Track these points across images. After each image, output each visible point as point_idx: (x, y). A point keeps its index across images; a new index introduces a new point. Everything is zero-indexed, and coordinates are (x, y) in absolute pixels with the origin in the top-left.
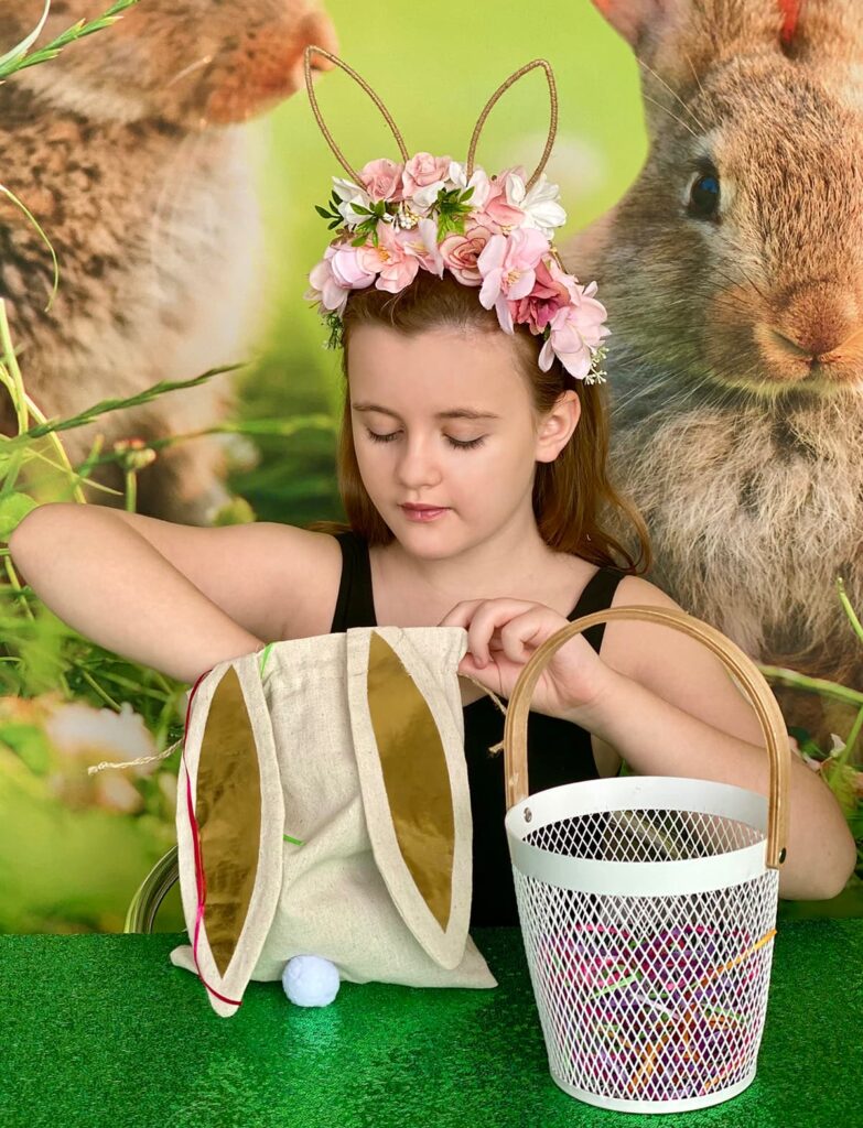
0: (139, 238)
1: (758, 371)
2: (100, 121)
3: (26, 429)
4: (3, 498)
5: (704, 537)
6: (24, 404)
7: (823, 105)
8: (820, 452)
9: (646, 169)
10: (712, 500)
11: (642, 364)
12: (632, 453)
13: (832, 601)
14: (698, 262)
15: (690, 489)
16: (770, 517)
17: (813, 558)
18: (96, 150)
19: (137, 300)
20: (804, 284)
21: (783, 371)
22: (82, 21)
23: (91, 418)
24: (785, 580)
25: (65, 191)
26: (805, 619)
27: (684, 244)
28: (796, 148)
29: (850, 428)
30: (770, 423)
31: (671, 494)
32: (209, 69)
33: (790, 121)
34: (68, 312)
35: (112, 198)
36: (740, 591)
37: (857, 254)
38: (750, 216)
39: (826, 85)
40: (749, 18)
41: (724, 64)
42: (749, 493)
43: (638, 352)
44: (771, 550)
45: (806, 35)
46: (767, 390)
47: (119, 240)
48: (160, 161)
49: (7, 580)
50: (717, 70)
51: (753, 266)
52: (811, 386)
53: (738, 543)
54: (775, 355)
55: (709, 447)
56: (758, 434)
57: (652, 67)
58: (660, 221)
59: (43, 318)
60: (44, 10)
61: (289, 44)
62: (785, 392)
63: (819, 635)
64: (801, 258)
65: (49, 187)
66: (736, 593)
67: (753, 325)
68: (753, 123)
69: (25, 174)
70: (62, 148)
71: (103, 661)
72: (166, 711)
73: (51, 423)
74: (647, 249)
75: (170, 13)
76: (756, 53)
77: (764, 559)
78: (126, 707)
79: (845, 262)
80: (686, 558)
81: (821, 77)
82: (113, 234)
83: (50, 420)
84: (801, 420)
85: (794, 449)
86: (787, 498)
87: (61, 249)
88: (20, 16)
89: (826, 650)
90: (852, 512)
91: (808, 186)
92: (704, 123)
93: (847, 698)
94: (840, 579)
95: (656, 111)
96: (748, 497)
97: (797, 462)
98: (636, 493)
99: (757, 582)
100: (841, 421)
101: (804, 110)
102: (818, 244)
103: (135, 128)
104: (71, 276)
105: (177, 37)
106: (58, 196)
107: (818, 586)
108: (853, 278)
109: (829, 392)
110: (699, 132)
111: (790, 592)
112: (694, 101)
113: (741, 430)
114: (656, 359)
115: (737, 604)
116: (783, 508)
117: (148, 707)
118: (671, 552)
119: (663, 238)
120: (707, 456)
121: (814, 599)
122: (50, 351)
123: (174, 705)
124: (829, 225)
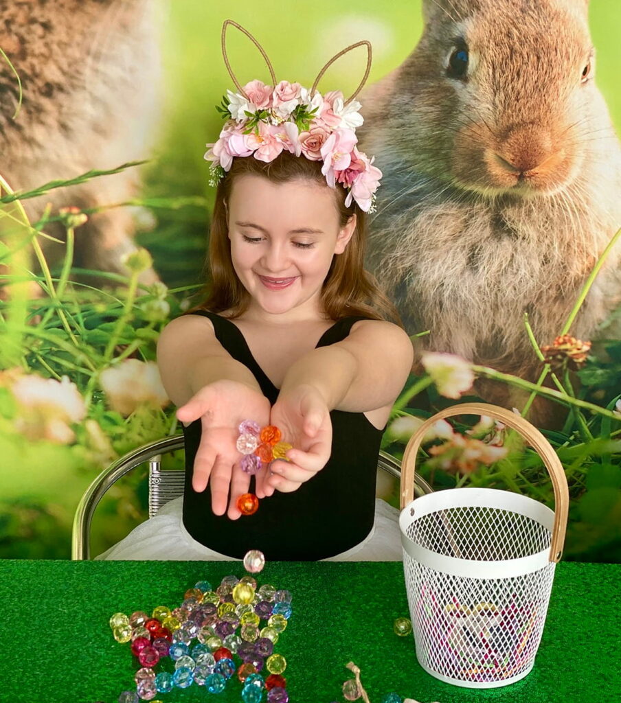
0: (78, 72)
1: (484, 181)
5: (443, 284)
7: (540, 6)
8: (520, 234)
9: (421, 42)
10: (450, 262)
11: (410, 173)
12: (400, 230)
13: (520, 327)
14: (451, 107)
15: (437, 253)
16: (486, 272)
17: (511, 300)
18: (50, 10)
19: (75, 114)
20: (518, 125)
21: (501, 181)
23: (44, 192)
24: (492, 313)
25: (27, 37)
26: (503, 337)
27: (443, 94)
28: (520, 34)
29: (540, 219)
30: (489, 214)
31: (424, 257)
33: (518, 16)
34: (28, 119)
35: (60, 44)
36: (464, 319)
37: (554, 107)
38: (487, 78)
42: (473, 258)
43: (408, 165)
44: (484, 294)
46: (489, 192)
47: (64, 73)
48: (93, 20)
51: (487, 111)
52: (518, 191)
53: (464, 289)
54: (496, 170)
55: (450, 228)
56: (482, 220)
58: (428, 79)
59: (12, 123)
62: (501, 195)
63: (510, 347)
64: (518, 107)
65: (17, 34)
66: (461, 320)
67: (484, 150)
68: (494, 15)
70: (26, 7)
71: (51, 349)
72: (91, 382)
73: (16, 194)
74: (419, 96)
77: (480, 300)
78: (65, 379)
79: (546, 112)
80: (431, 298)
82: (60, 69)
83: (16, 192)
84: (510, 213)
85: (504, 232)
86: (497, 262)
87: (24, 77)
89: (514, 357)
90: (537, 272)
91: (526, 60)
92: (461, 14)
93: (525, 387)
94: (526, 314)
95: (430, 3)
96: (472, 261)
97: (505, 239)
98: (401, 255)
99: (474, 314)
100: (535, 215)
101: (527, 8)
102: (529, 99)
104: (31, 96)
106: (22, 41)
107: (512, 318)
108: (550, 123)
109: (529, 195)
110: (458, 19)
111: (494, 321)
113: (471, 217)
114: (419, 169)
115: (461, 326)
116: (494, 268)
117: (79, 379)
118: (422, 293)
119: (431, 90)
120: (448, 233)
121: (509, 325)
122: (16, 146)
123: (97, 378)
124: (538, 86)
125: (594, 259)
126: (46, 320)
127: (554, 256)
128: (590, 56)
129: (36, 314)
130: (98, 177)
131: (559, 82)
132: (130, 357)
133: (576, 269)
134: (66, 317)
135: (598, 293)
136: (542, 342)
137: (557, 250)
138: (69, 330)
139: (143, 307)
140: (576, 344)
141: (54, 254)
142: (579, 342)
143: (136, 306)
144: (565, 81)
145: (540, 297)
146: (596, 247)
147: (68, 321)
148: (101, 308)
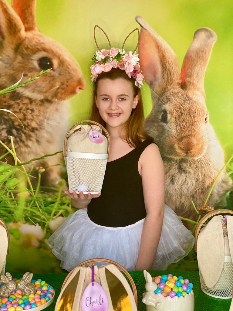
0: (42, 124)
1: (175, 154)
2: (34, 99)
3: (17, 164)
4: (11, 179)
6: (16, 159)
7: (189, 99)
8: (188, 171)
9: (152, 111)
13: (190, 202)
14: (163, 131)
16: (177, 184)
17: (186, 193)
18: (33, 105)
19: (41, 137)
20: (185, 136)
21: (180, 154)
22: (30, 78)
23: (31, 162)
24: (180, 198)
25: (26, 114)
26: (184, 206)
27: (160, 127)
28: (184, 108)
29: (194, 167)
30: (177, 165)
32: (58, 89)
33: (183, 102)
34: (26, 139)
35: (36, 115)
37: (196, 130)
38: (174, 122)
39: (190, 95)
40: (174, 81)
41: (169, 90)
42: (173, 179)
44: (177, 192)
45: (186, 84)
46: (177, 158)
47: (38, 124)
48: (47, 108)
49: (11, 197)
50: (167, 91)
51: (174, 132)
53: (170, 190)
54: (179, 151)
56: (175, 167)
57: (153, 90)
58: (155, 123)
59: (21, 141)
60: (22, 75)
61: (75, 84)
62: (181, 159)
63: (187, 209)
64: (184, 131)
67: (174, 145)
68: (175, 103)
69: (18, 110)
70: (26, 105)
71: (33, 214)
72: (46, 225)
74: (152, 128)
75: (50, 77)
76: (176, 88)
78: (37, 224)
79: (194, 132)
81: (189, 93)
82: (37, 123)
83: (22, 162)
84: (184, 165)
85: (182, 171)
86: (181, 181)
87: (25, 126)
88: (17, 77)
89: (188, 213)
90: (194, 184)
91: (186, 116)
92: (164, 102)
93: (193, 223)
94: (192, 198)
95: (154, 100)
96: (172, 181)
97: (183, 173)
99: (174, 198)
100: (192, 165)
101: (185, 100)
102: (188, 128)
103: (42, 101)
104: (27, 132)
105: (51, 82)
106: (25, 115)
107: (187, 200)
108: (195, 135)
109: (190, 159)
110: (163, 104)
111: (181, 200)
112: (162, 98)
113: (171, 166)
115: (170, 203)
116: (180, 183)
117: (42, 224)
121: (186, 202)
122: (22, 148)
123: (48, 224)
124: (190, 124)
125: (213, 179)
126: (31, 204)
127: (199, 179)
128: (207, 114)
129: (28, 202)
130: (49, 157)
131: (197, 123)
132: (59, 216)
133: (208, 183)
134: (38, 203)
135: (215, 191)
136: (198, 207)
137: (200, 176)
138: (39, 207)
139: (64, 198)
140: (209, 208)
141: (34, 182)
142: (210, 208)
143: (62, 198)
144: (199, 122)
145: (196, 192)
146: (214, 176)
147: (39, 205)
148: (50, 199)
